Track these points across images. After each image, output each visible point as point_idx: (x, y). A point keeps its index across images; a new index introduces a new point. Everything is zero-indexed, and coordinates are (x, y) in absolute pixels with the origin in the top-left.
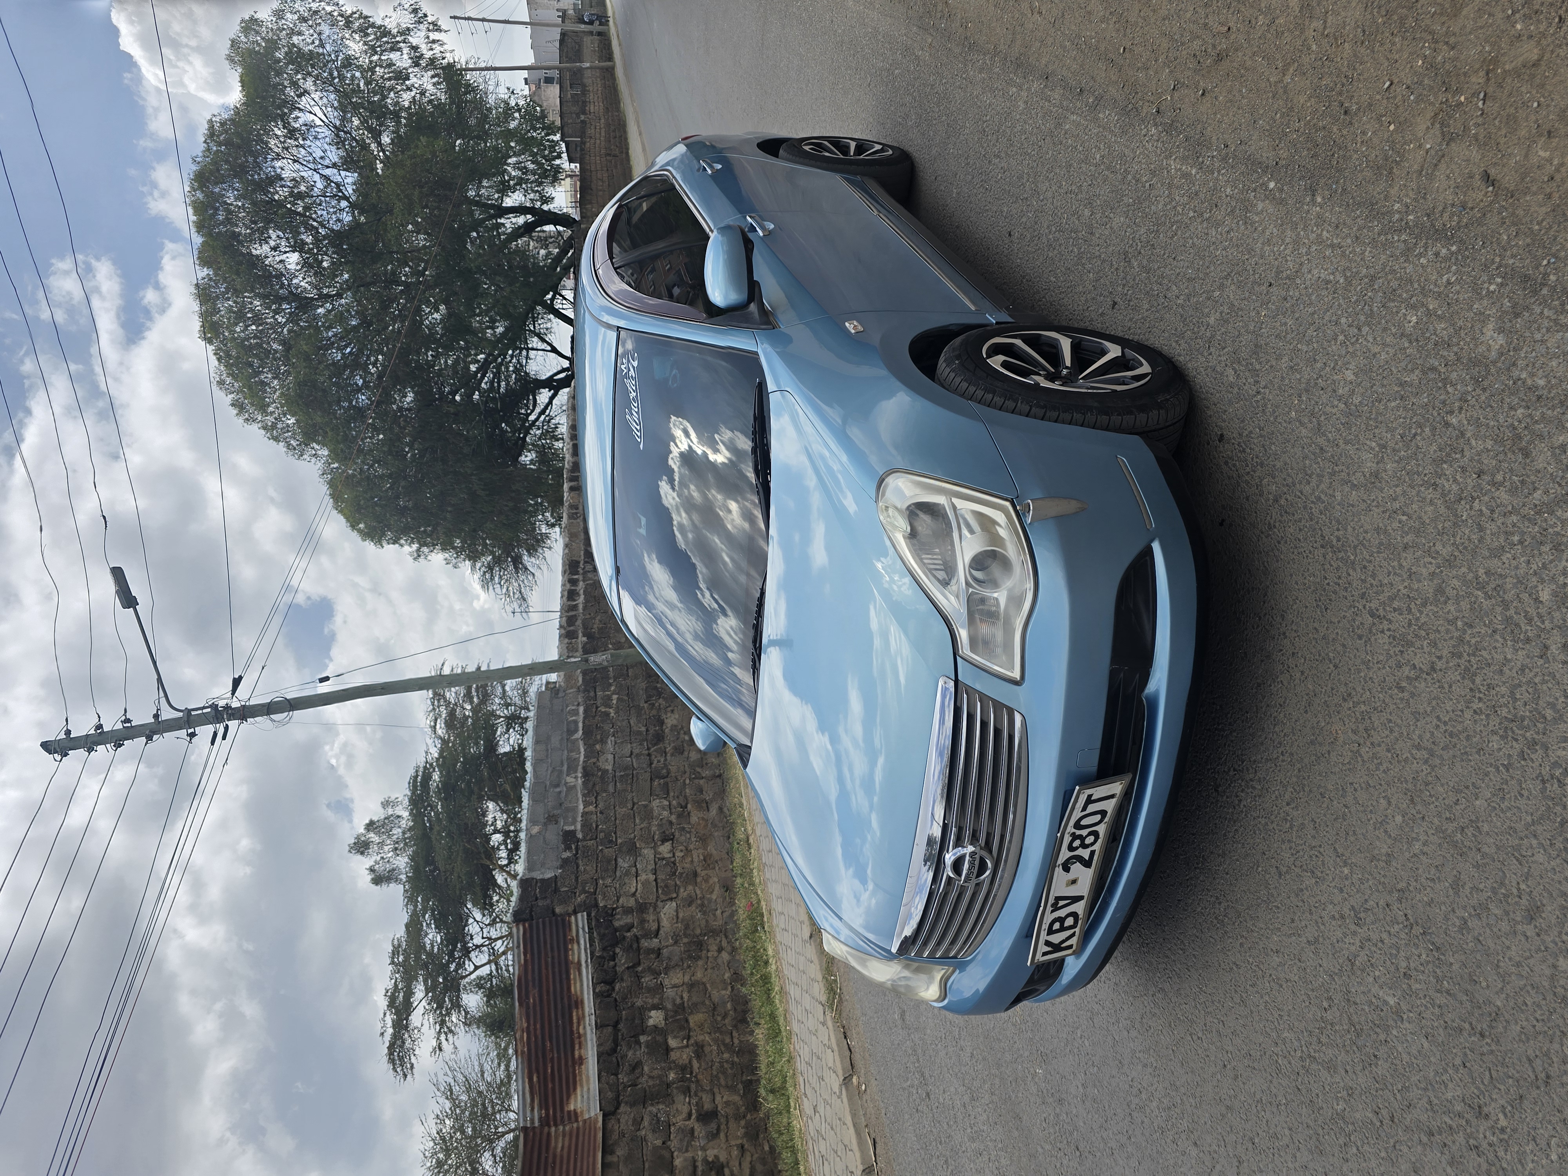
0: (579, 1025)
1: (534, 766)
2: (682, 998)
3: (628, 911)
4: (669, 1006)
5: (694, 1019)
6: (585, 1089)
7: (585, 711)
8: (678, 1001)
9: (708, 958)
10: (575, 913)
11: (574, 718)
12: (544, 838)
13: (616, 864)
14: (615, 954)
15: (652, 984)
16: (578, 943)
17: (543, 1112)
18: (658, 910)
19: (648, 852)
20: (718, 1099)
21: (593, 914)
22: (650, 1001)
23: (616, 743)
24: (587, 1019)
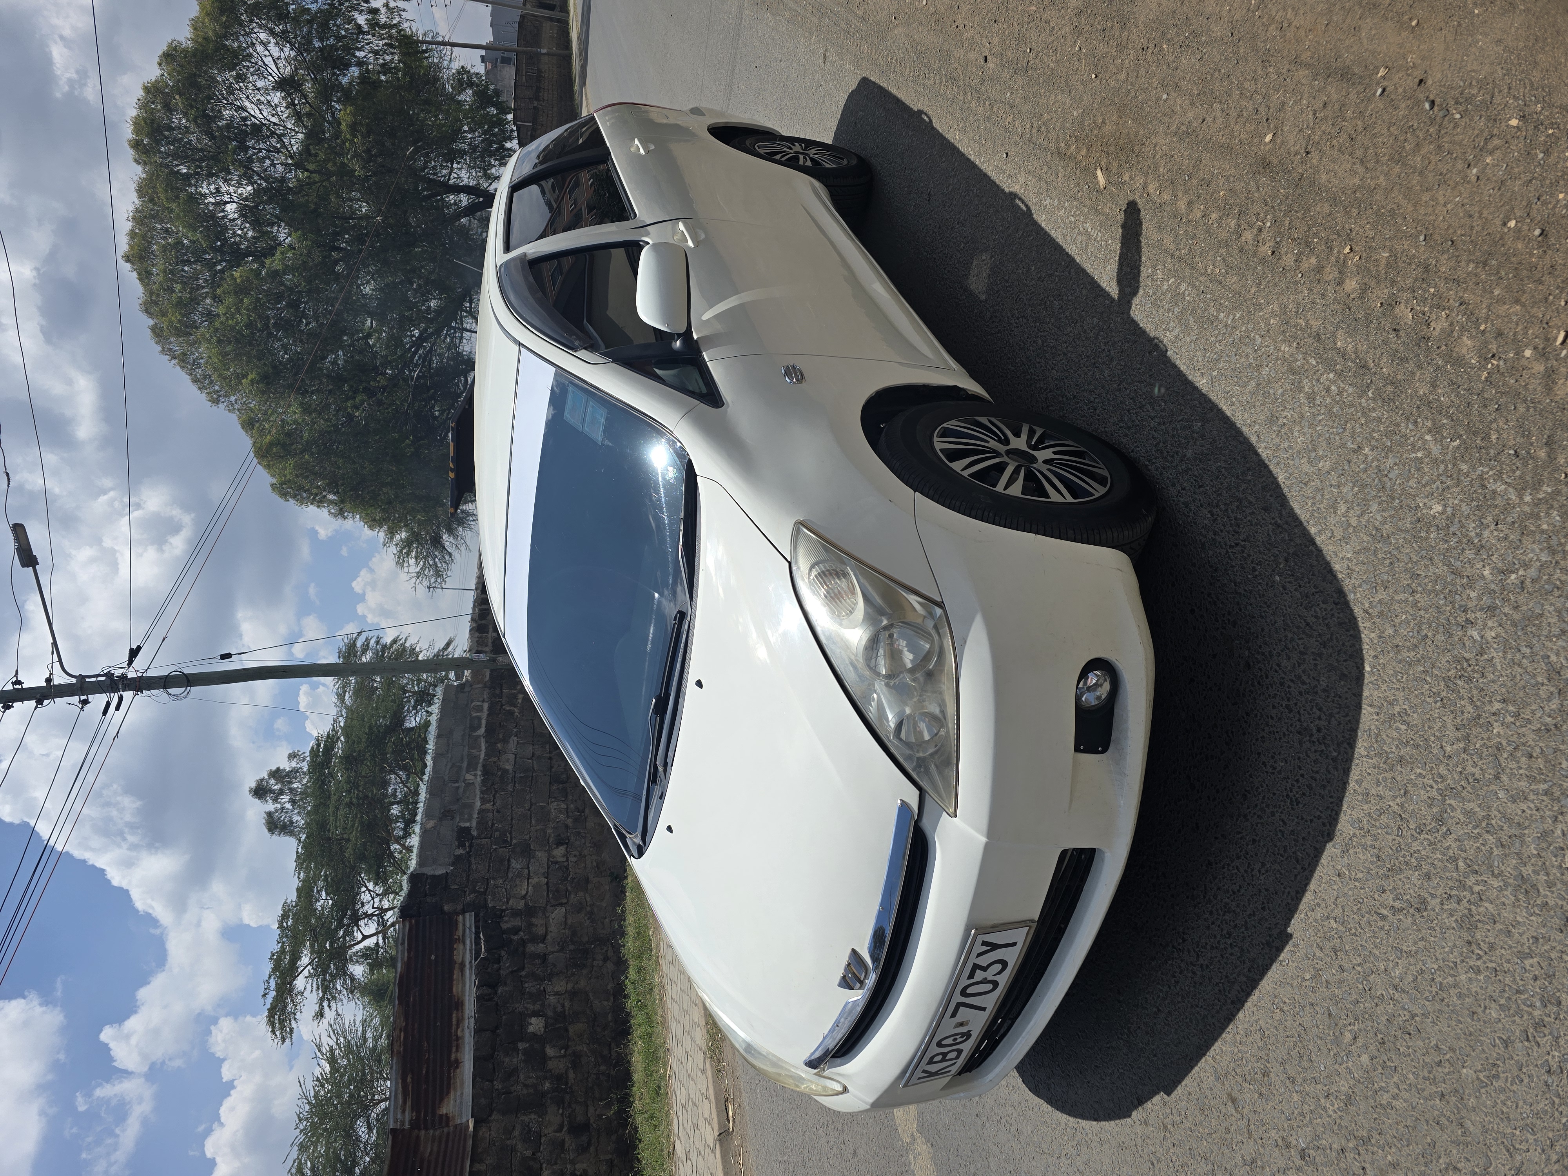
0: (458, 1027)
1: (435, 760)
2: (563, 1006)
3: (516, 913)
4: (550, 1014)
5: (573, 1029)
6: (459, 1093)
7: (490, 708)
8: (559, 1009)
9: (593, 966)
10: (463, 912)
11: (478, 714)
12: (438, 834)
13: (509, 865)
14: (500, 956)
15: (534, 990)
16: (464, 943)
17: (414, 1114)
18: (547, 915)
19: (541, 855)
20: (591, 1110)
21: (481, 915)
22: (532, 1007)
23: (518, 743)
24: (467, 1021)
